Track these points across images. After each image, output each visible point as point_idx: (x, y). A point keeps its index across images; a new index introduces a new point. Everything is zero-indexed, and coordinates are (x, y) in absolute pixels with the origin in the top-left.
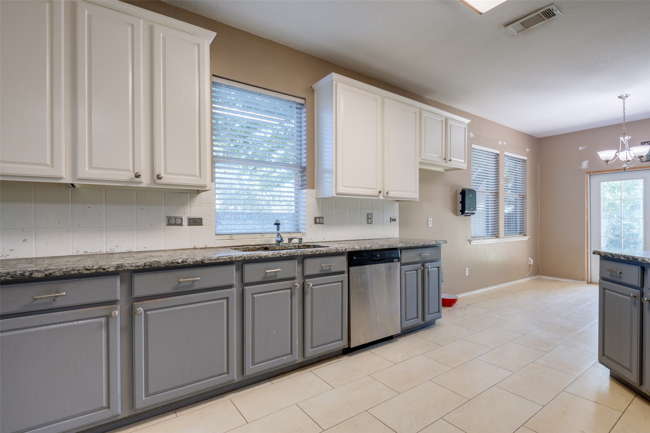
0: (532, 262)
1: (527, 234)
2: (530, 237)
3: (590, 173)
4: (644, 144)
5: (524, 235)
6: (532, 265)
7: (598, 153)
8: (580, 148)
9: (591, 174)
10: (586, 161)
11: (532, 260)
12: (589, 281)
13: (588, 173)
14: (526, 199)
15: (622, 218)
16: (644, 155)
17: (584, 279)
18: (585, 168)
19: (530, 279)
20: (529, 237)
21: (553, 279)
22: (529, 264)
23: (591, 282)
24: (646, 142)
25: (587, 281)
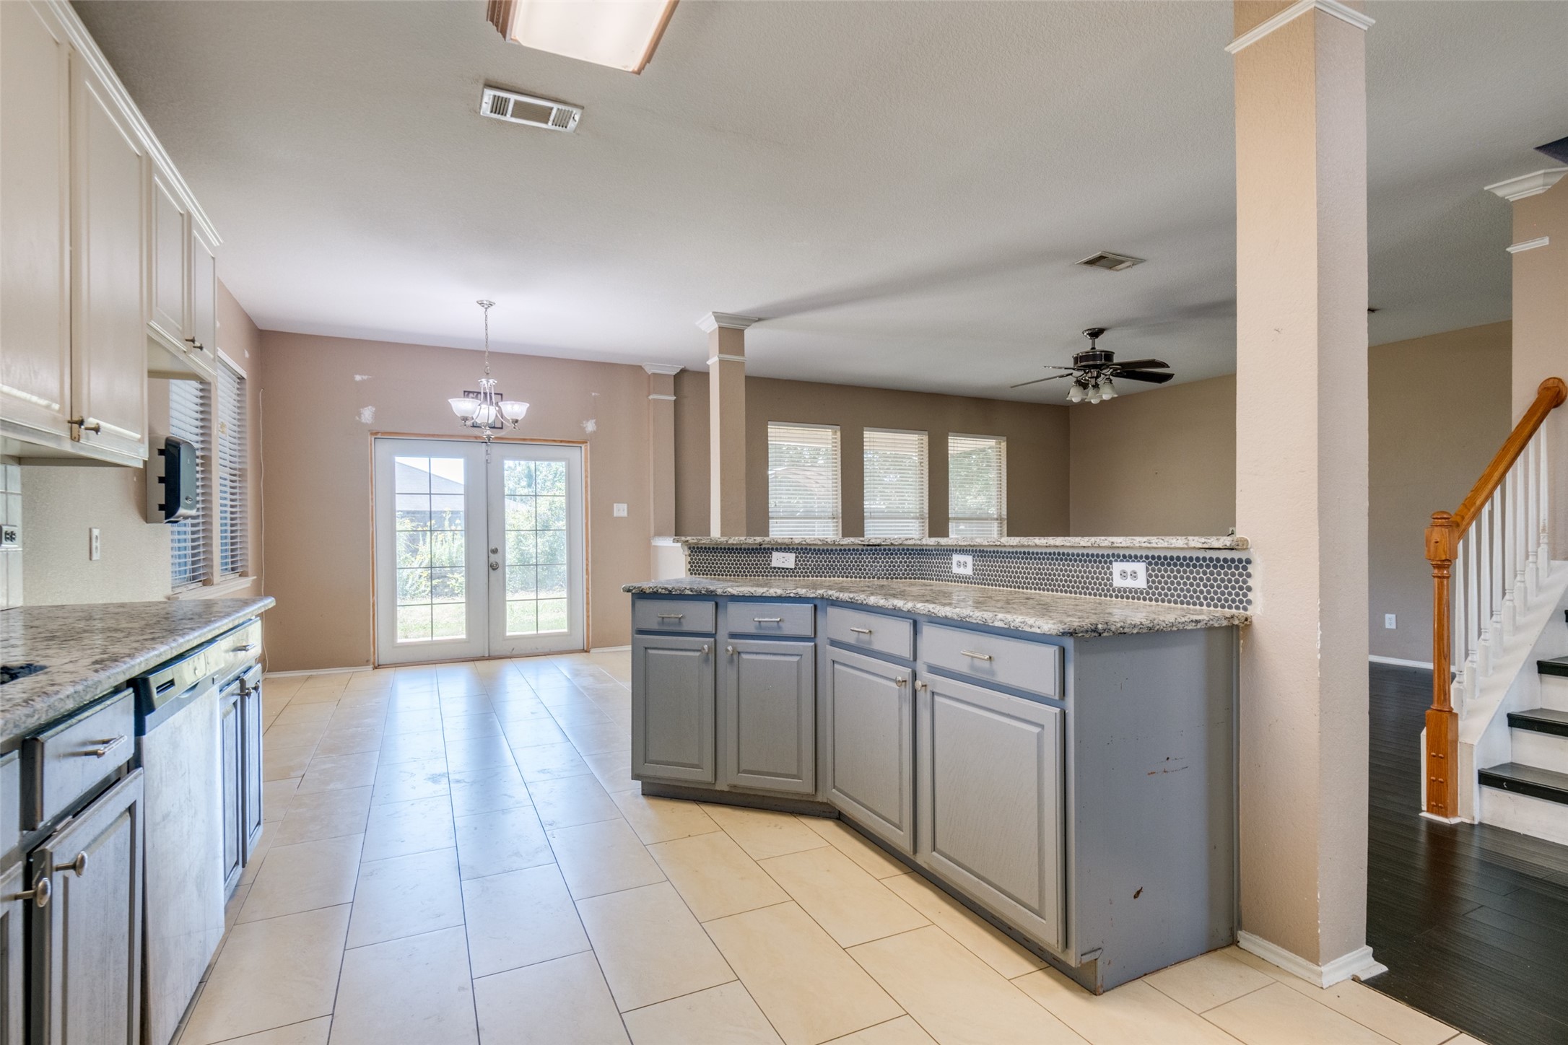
1: (249, 569)
2: (255, 577)
3: (377, 433)
4: (468, 396)
5: (243, 575)
7: (449, 401)
8: (358, 378)
9: (379, 436)
10: (370, 407)
13: (372, 434)
14: (246, 481)
16: (519, 419)
17: (366, 659)
18: (367, 421)
20: (254, 580)
21: (300, 674)
23: (379, 665)
24: (473, 392)
25: (374, 663)
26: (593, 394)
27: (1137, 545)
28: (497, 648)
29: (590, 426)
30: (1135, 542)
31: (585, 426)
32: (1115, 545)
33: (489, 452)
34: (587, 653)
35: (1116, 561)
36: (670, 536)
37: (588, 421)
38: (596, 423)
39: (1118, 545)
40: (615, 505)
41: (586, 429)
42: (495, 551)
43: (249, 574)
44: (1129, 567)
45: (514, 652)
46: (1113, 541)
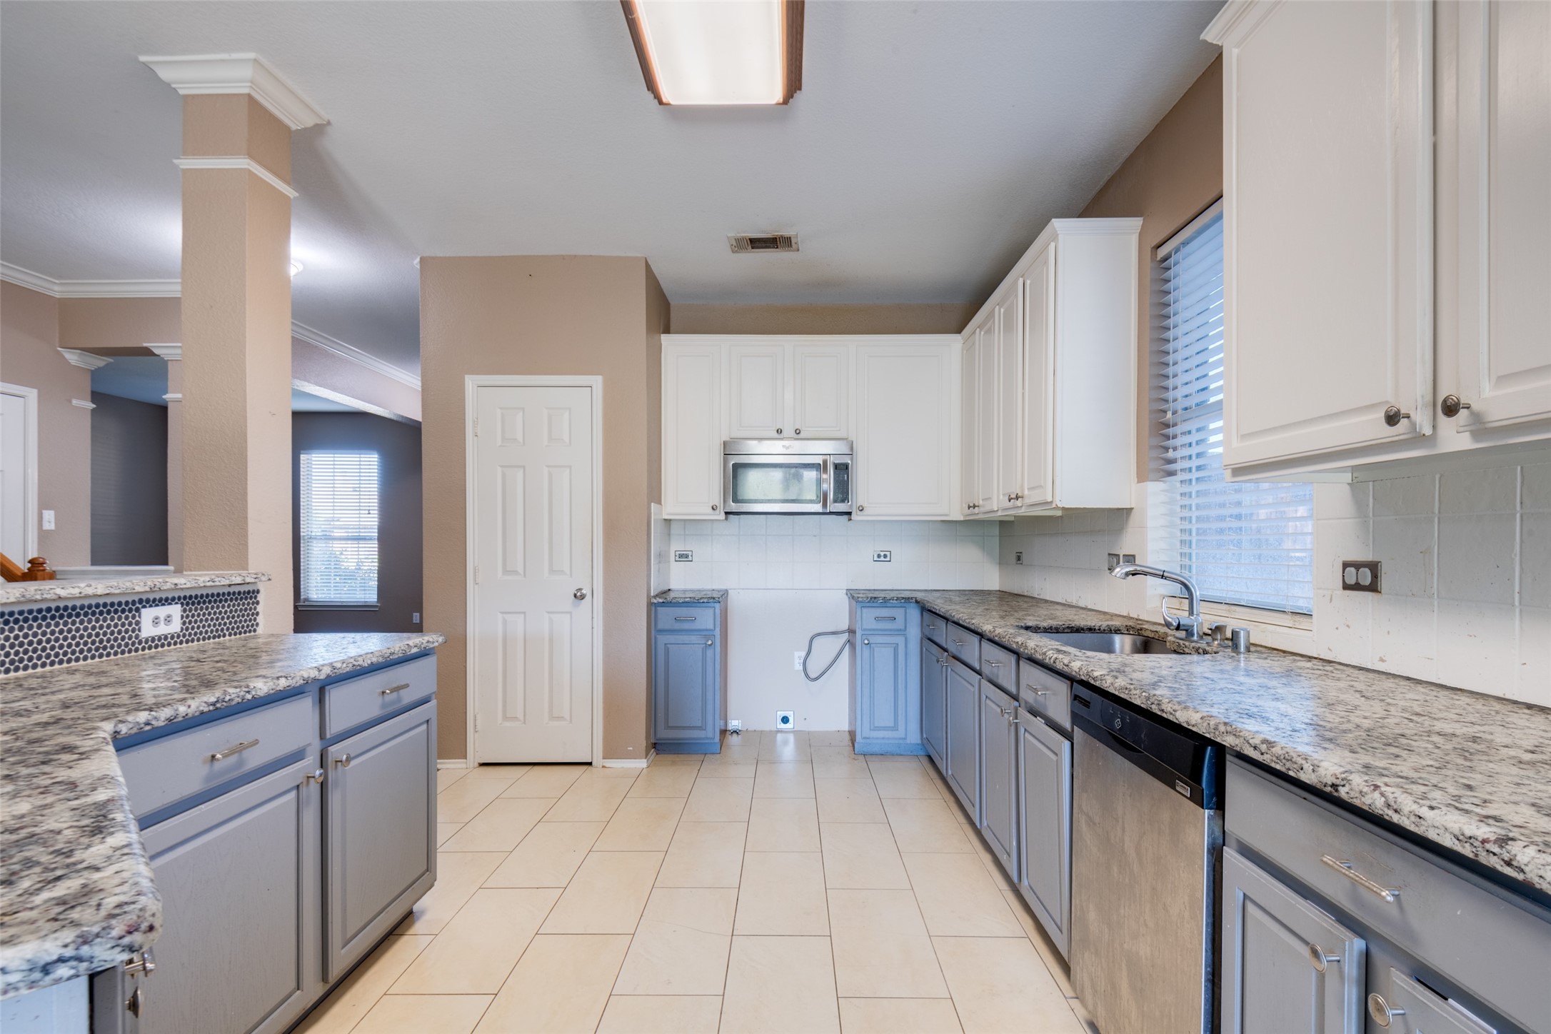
27: (202, 585)
30: (199, 582)
32: (179, 586)
35: (144, 607)
39: (181, 587)
44: (162, 611)
46: (176, 582)
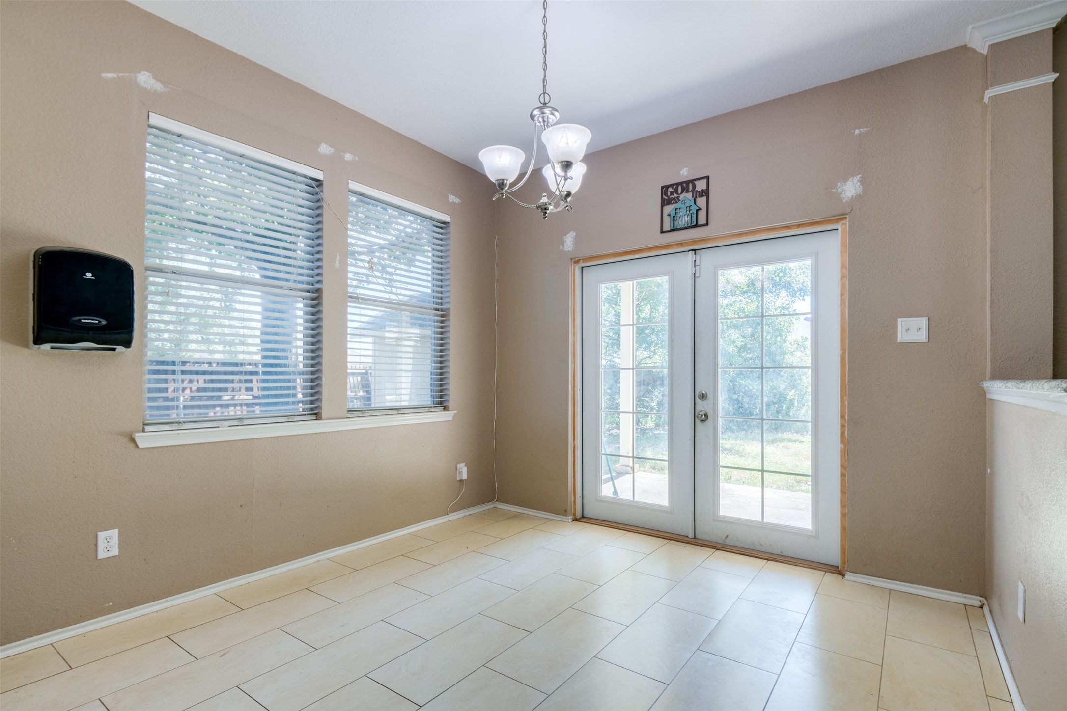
0: (464, 472)
1: (451, 404)
2: (456, 412)
3: (581, 261)
5: (445, 409)
6: (465, 480)
9: (584, 264)
10: (571, 233)
11: (465, 470)
12: (579, 515)
13: (577, 262)
14: (450, 320)
15: (635, 367)
17: (566, 511)
18: (569, 249)
19: (463, 515)
20: (455, 414)
21: (517, 510)
22: (458, 479)
23: (583, 517)
25: (574, 514)
26: (857, 131)
28: (706, 530)
29: (851, 189)
31: (839, 190)
33: (697, 263)
34: (840, 577)
36: (1044, 377)
37: (846, 180)
38: (862, 181)
40: (899, 320)
41: (843, 196)
42: (703, 397)
43: (451, 408)
45: (728, 541)
